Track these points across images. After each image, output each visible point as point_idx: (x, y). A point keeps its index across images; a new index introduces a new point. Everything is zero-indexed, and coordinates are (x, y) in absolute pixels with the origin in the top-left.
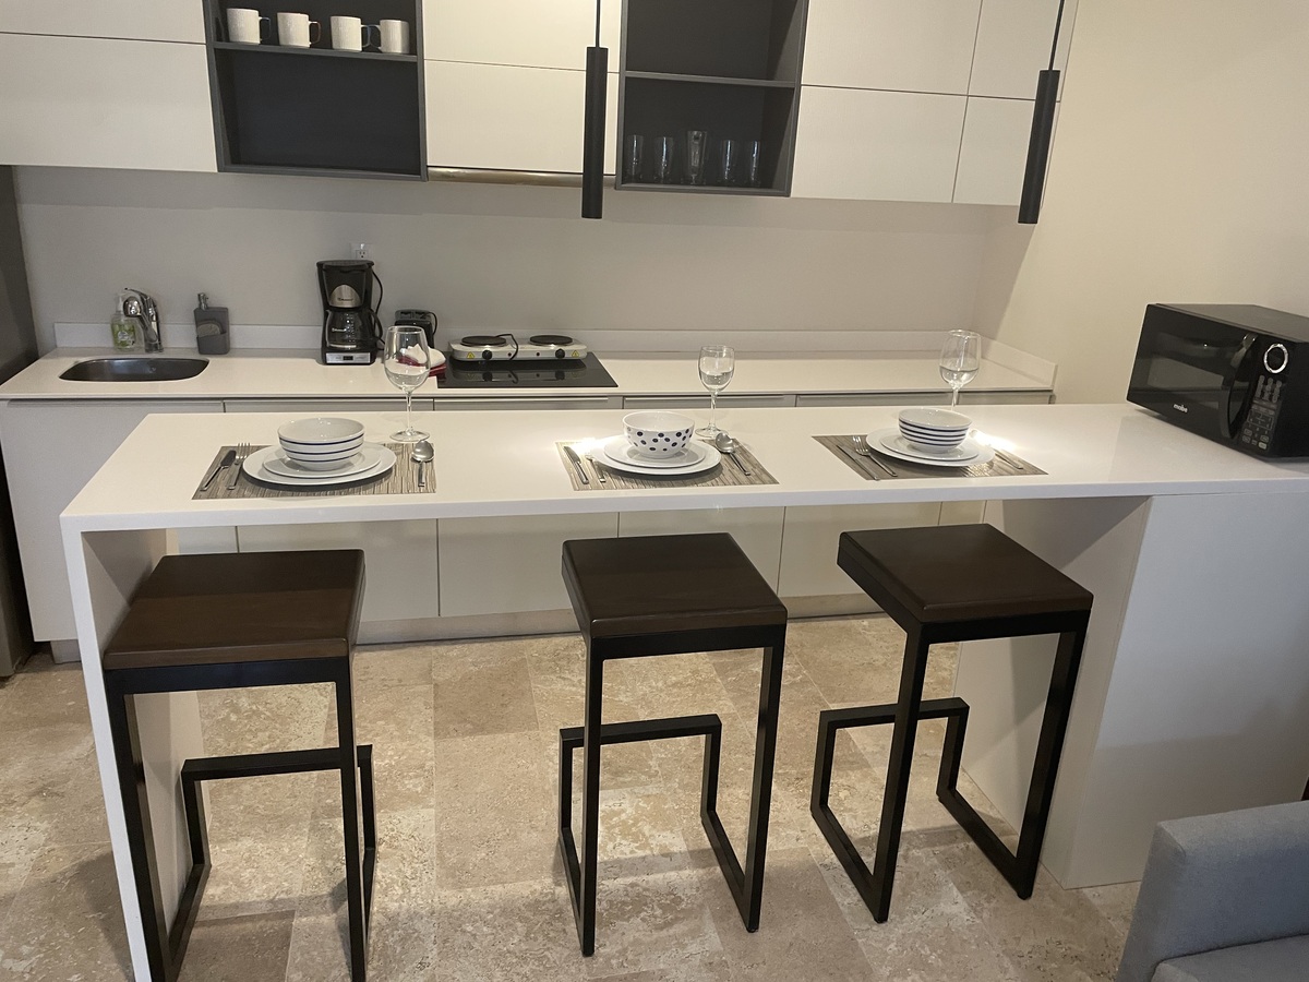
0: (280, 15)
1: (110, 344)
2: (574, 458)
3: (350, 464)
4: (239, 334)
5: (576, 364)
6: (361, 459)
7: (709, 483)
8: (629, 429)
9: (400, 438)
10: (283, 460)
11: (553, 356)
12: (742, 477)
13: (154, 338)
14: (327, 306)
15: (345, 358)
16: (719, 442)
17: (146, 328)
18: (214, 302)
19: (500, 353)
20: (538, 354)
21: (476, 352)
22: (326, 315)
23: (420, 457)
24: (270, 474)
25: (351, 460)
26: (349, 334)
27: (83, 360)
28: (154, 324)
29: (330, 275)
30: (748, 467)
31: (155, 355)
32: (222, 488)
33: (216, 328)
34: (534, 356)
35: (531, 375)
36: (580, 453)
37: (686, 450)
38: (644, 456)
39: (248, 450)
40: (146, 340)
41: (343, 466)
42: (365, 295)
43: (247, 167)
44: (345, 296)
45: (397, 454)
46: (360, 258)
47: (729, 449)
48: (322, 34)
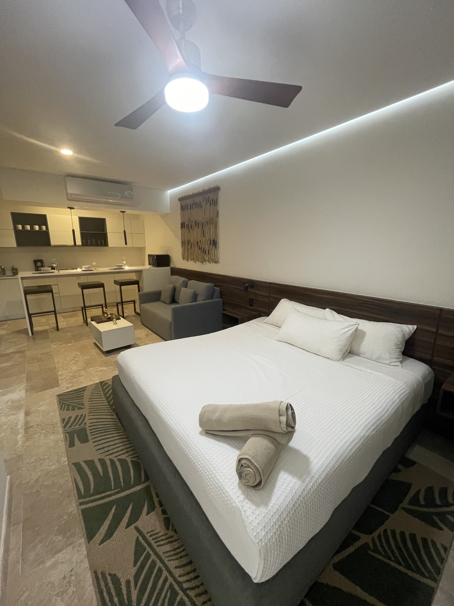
0: (25, 225)
18: (15, 267)
22: (34, 266)
29: (36, 261)
33: (16, 271)
42: (42, 264)
43: (21, 246)
44: (38, 264)
46: (41, 259)
48: (32, 228)
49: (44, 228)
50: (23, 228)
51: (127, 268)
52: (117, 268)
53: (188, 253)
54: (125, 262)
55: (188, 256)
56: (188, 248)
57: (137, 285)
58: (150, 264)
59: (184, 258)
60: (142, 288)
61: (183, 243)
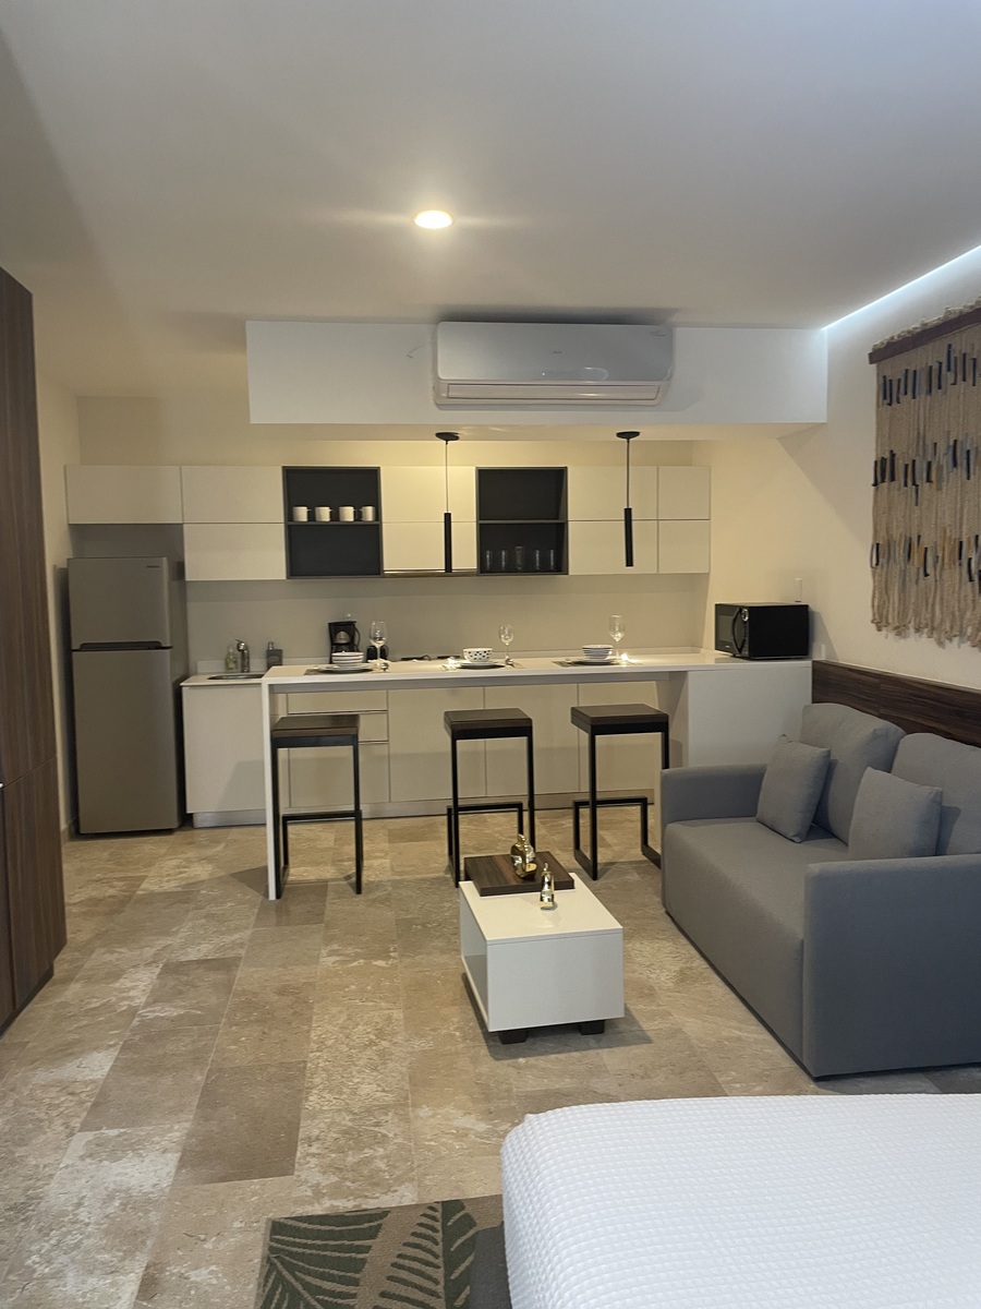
0: (317, 508)
1: (224, 669)
14: (333, 643)
18: (276, 648)
29: (334, 627)
33: (276, 656)
40: (242, 667)
42: (352, 636)
43: (299, 577)
44: (342, 637)
46: (349, 619)
48: (335, 515)
49: (369, 512)
50: (311, 515)
51: (625, 661)
52: (584, 658)
53: (903, 601)
54: (618, 637)
55: (903, 614)
56: (904, 574)
57: (659, 735)
58: (719, 646)
59: (880, 622)
60: (679, 746)
61: (881, 552)
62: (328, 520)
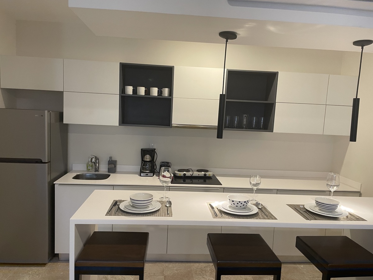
0: (138, 87)
1: (86, 169)
2: (212, 208)
3: (149, 207)
4: (119, 168)
5: (209, 178)
6: (151, 205)
7: (255, 218)
8: (229, 200)
9: (162, 199)
10: (130, 205)
11: (203, 175)
12: (265, 217)
13: (97, 168)
14: (143, 160)
15: (146, 175)
16: (257, 205)
17: (95, 165)
18: (113, 159)
19: (188, 174)
20: (199, 175)
21: (182, 174)
22: (142, 163)
23: (168, 205)
24: (126, 209)
25: (149, 206)
26: (148, 168)
27: (78, 174)
28: (98, 164)
29: (144, 152)
30: (267, 213)
31: (97, 173)
32: (113, 213)
33: (113, 166)
34: (198, 175)
35: (196, 181)
36: (214, 206)
37: (247, 207)
38: (234, 208)
39: (121, 201)
40: (95, 169)
41: (146, 207)
42: (153, 157)
43: (126, 125)
44: (148, 158)
45: (161, 204)
46: (152, 148)
47: (260, 207)
48: (148, 92)
49: (166, 91)
50: (135, 91)
62: (144, 94)
